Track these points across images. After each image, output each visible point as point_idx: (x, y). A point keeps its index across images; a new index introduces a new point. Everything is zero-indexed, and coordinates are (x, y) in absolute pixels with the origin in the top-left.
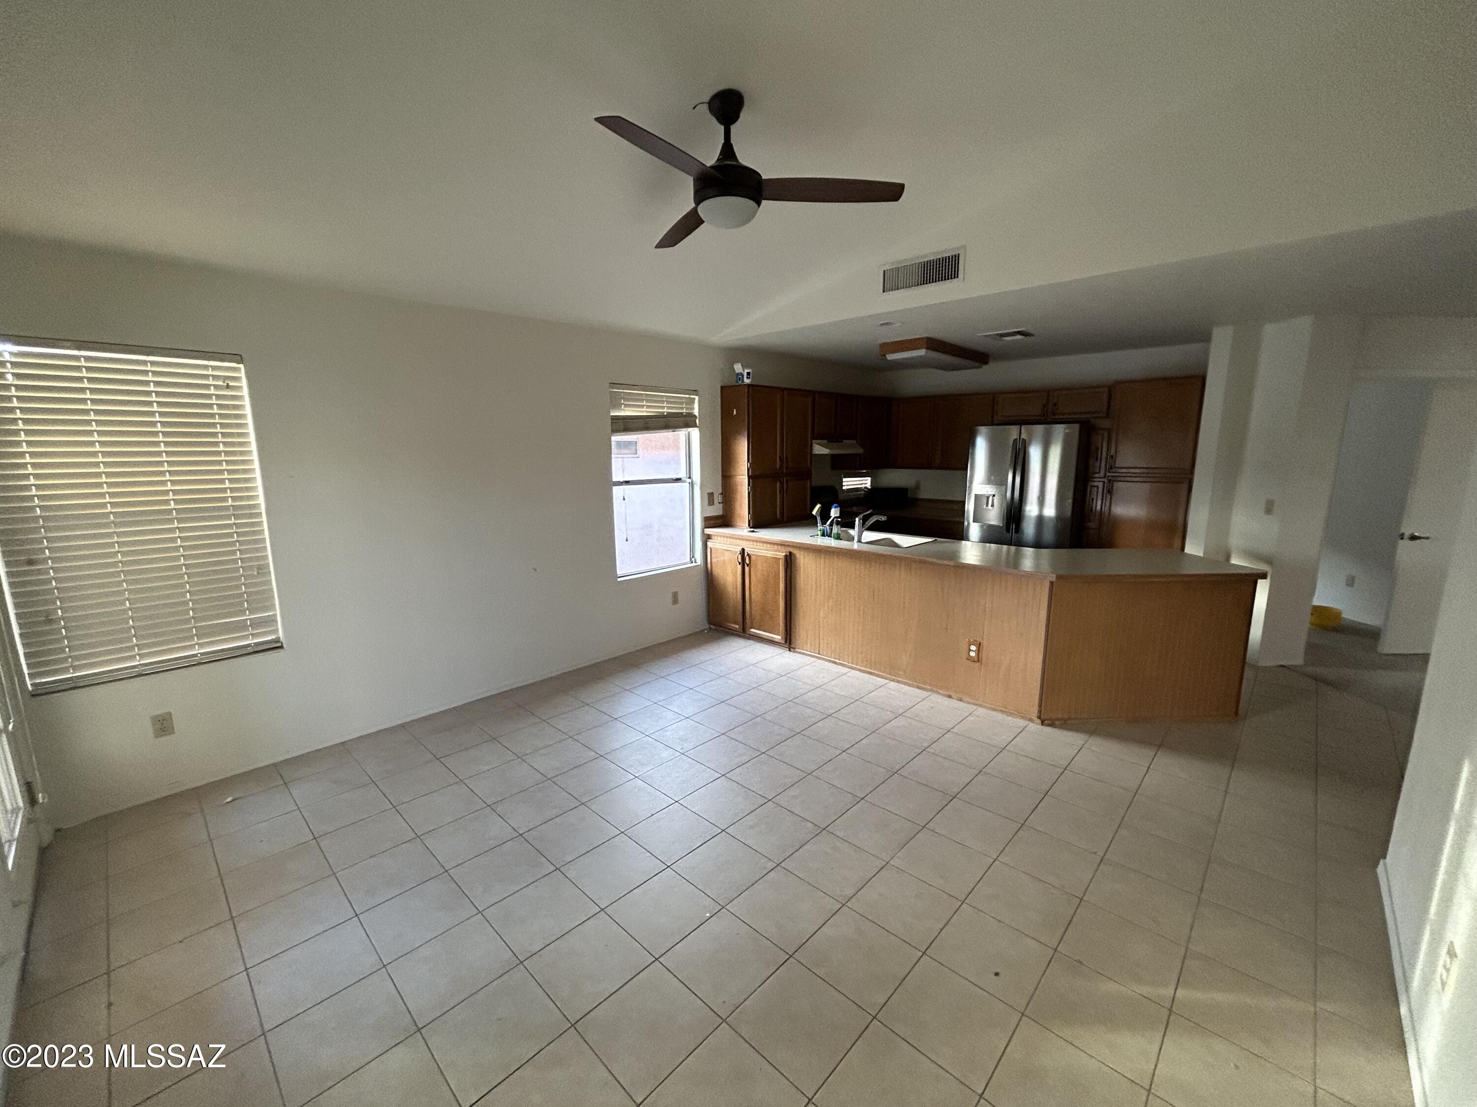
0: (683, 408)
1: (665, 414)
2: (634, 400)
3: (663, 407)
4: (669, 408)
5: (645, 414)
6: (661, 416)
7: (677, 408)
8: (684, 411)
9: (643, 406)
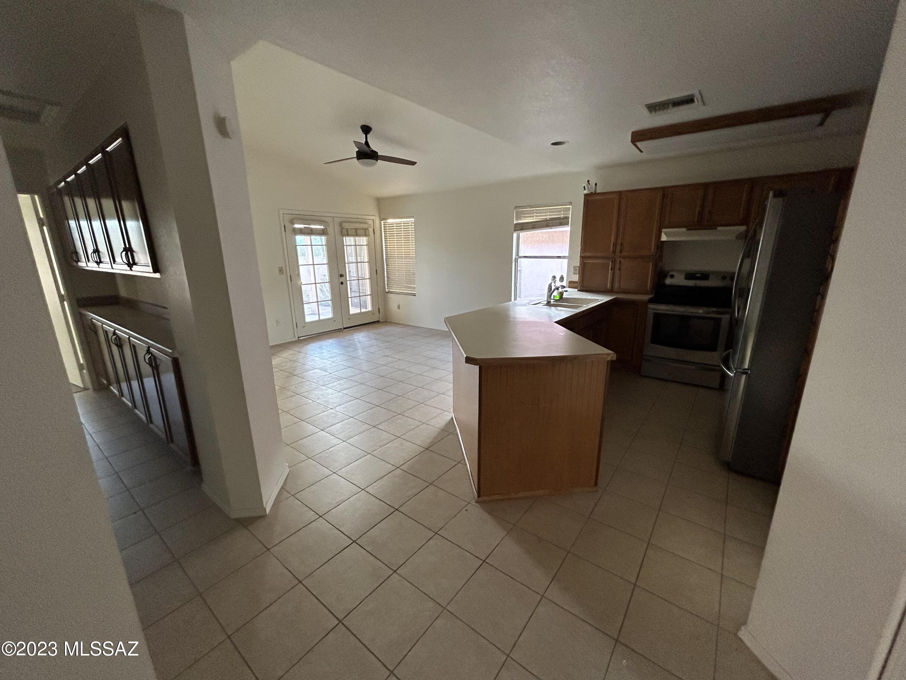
0: (561, 214)
1: (548, 219)
2: (528, 214)
3: (547, 215)
4: (549, 215)
5: (535, 220)
6: (546, 220)
7: (557, 215)
8: (562, 216)
9: (533, 216)
